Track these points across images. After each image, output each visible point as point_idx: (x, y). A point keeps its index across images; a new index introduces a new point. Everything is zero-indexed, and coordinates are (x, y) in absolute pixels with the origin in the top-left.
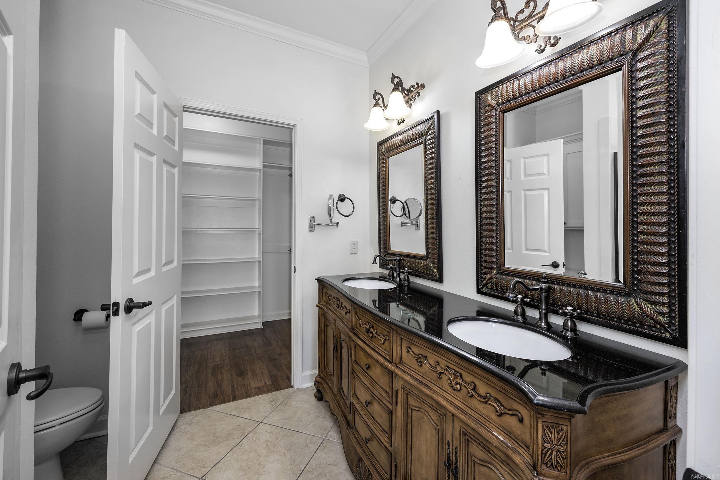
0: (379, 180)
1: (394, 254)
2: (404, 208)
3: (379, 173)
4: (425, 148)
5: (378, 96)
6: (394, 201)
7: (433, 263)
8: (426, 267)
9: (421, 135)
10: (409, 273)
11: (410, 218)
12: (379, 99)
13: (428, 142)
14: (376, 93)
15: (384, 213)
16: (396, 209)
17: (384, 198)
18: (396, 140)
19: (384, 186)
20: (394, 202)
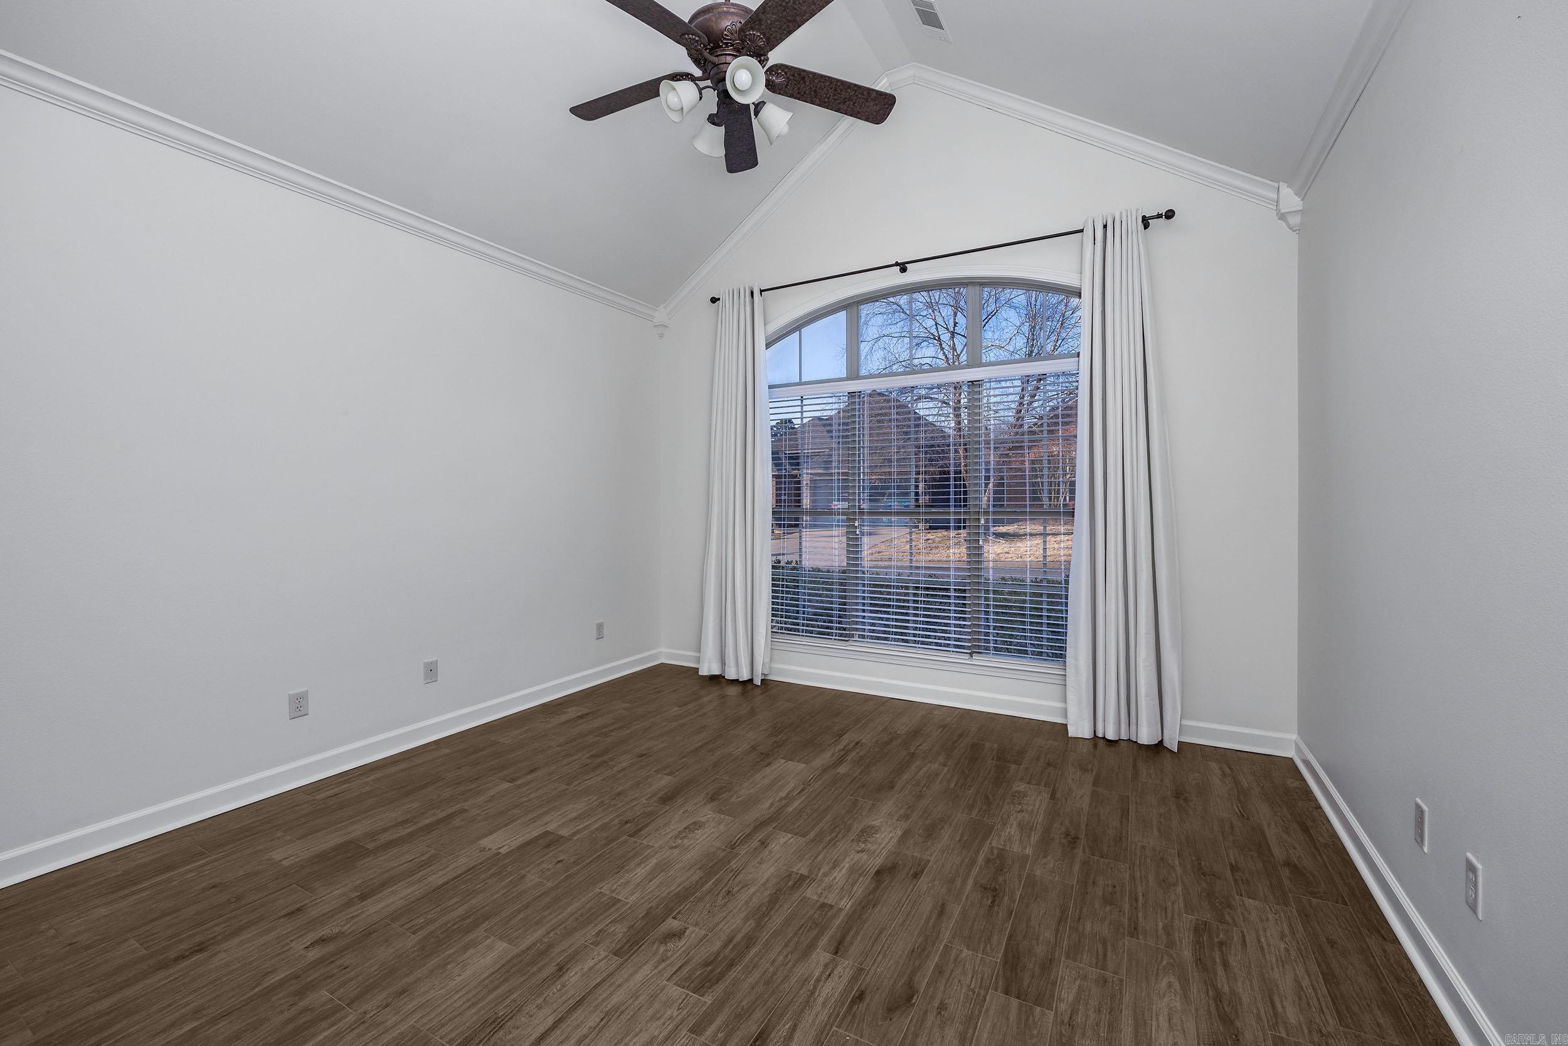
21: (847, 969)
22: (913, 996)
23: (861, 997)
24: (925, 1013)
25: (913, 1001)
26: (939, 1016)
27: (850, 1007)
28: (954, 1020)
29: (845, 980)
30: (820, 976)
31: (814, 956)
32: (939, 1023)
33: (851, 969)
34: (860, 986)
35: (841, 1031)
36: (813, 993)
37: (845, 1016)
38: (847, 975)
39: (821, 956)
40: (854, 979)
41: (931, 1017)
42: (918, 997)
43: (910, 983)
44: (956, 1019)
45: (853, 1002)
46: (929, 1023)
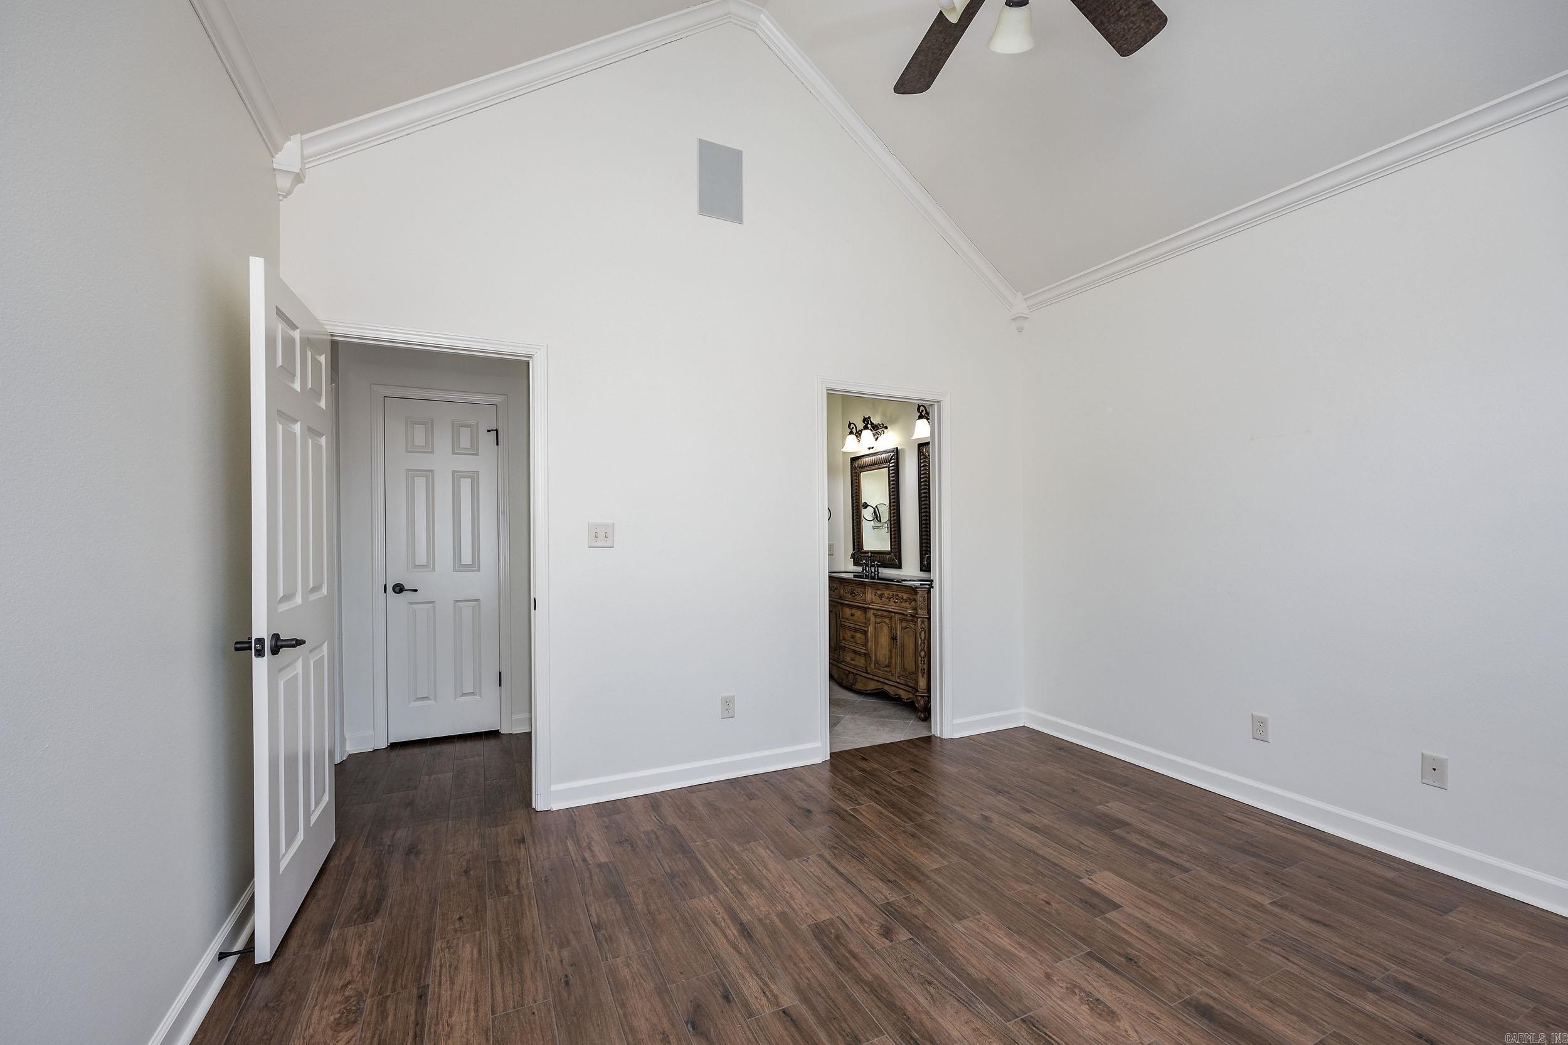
0: (852, 490)
1: (867, 552)
2: (875, 512)
3: (852, 484)
4: (889, 470)
5: (852, 426)
6: (866, 506)
7: (895, 556)
8: (891, 559)
9: (885, 461)
10: (879, 566)
11: (881, 521)
12: (853, 428)
13: (891, 468)
14: (850, 424)
15: (857, 518)
16: (867, 513)
17: (857, 505)
18: (867, 459)
19: (857, 496)
20: (866, 508)
21: (760, 1007)
22: (693, 1029)
23: (727, 998)
24: (673, 1025)
25: (689, 1026)
26: (662, 1031)
27: (724, 986)
28: (649, 1037)
29: (751, 1000)
30: (768, 987)
31: (793, 995)
32: (658, 1027)
33: (758, 1009)
34: (736, 1003)
35: (713, 972)
36: (757, 975)
37: (720, 979)
38: (755, 1005)
39: (789, 1000)
40: (746, 1005)
41: (666, 1025)
42: (689, 1032)
43: (707, 1036)
44: (648, 1039)
45: (727, 991)
46: (664, 1020)
